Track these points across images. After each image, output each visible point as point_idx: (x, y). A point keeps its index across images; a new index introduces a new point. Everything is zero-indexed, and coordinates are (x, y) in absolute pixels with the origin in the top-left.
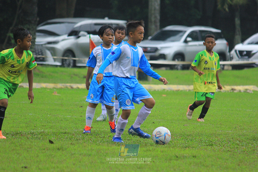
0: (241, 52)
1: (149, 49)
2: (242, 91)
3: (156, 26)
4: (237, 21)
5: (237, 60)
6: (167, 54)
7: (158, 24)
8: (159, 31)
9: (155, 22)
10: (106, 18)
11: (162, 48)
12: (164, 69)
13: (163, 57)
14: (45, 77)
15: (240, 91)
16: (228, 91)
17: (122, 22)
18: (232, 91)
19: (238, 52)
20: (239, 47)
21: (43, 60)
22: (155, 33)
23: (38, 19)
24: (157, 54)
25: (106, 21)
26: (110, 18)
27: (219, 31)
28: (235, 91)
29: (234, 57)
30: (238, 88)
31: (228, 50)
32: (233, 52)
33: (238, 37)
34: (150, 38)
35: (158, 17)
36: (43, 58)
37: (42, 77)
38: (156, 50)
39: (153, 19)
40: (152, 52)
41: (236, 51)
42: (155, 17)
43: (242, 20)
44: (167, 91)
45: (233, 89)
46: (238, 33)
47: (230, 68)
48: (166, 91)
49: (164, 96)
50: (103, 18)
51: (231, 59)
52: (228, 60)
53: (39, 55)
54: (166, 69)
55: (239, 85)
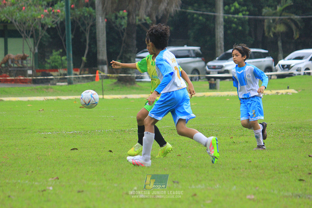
0: (283, 66)
1: (217, 67)
2: (284, 93)
3: (221, 50)
4: (280, 44)
5: (280, 71)
6: (230, 70)
7: (223, 48)
8: (223, 53)
9: (221, 47)
10: (185, 46)
11: (226, 66)
12: (228, 80)
13: (227, 72)
14: (143, 90)
15: (282, 94)
16: (274, 94)
17: (197, 48)
18: (277, 94)
19: (281, 66)
20: (281, 62)
21: (142, 78)
22: (221, 55)
23: (137, 49)
24: (223, 70)
25: (186, 48)
26: (188, 45)
27: (266, 51)
28: (279, 94)
29: (278, 69)
30: (281, 91)
31: (274, 65)
32: (277, 66)
33: (281, 55)
34: (217, 58)
35: (223, 44)
36: (142, 77)
37: (141, 90)
38: (222, 67)
39: (219, 45)
40: (219, 69)
41: (279, 65)
42: (221, 43)
43: (283, 43)
44: (231, 96)
45: (277, 93)
46: (280, 52)
47: (276, 77)
48: (229, 96)
49: (228, 99)
50: (183, 46)
51: (276, 71)
52: (274, 72)
53: (138, 74)
54: (230, 80)
55: (282, 89)
